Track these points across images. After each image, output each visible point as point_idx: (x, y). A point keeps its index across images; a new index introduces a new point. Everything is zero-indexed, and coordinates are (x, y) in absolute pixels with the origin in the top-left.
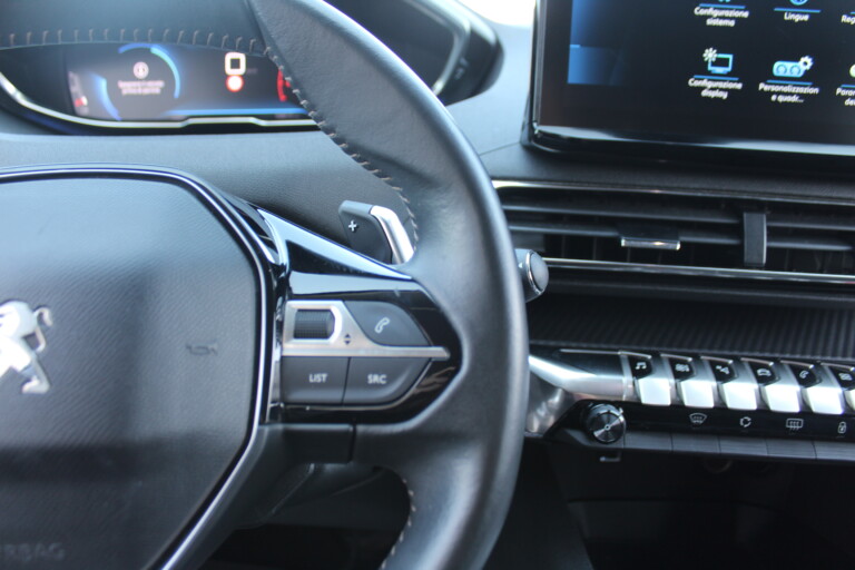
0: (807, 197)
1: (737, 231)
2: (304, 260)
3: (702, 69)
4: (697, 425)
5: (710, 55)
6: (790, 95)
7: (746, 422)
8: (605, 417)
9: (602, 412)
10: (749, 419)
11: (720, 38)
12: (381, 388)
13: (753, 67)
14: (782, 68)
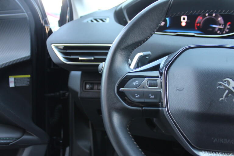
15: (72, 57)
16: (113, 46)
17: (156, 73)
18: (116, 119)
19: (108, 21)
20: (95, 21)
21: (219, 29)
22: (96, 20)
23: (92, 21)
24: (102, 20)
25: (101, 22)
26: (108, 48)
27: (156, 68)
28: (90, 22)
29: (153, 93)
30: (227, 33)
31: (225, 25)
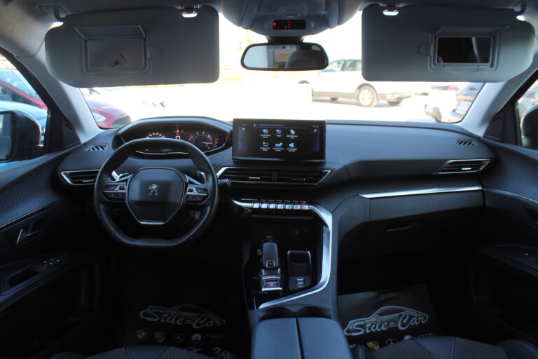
1: (271, 175)
2: (191, 182)
3: (262, 146)
5: (264, 143)
6: (279, 150)
11: (265, 140)
12: (198, 199)
13: (272, 145)
14: (277, 145)
15: (77, 180)
16: (100, 170)
17: (125, 183)
18: (102, 207)
19: (106, 149)
20: (96, 149)
21: (209, 145)
22: (97, 147)
23: (93, 149)
24: (102, 147)
25: (101, 149)
26: (98, 172)
27: (126, 180)
28: (91, 150)
29: (121, 193)
30: (216, 148)
31: (214, 141)
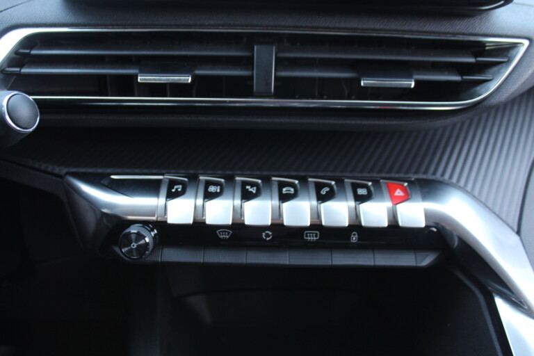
0: (317, 28)
4: (224, 240)
7: (267, 235)
8: (133, 237)
9: (132, 231)
10: (270, 233)
